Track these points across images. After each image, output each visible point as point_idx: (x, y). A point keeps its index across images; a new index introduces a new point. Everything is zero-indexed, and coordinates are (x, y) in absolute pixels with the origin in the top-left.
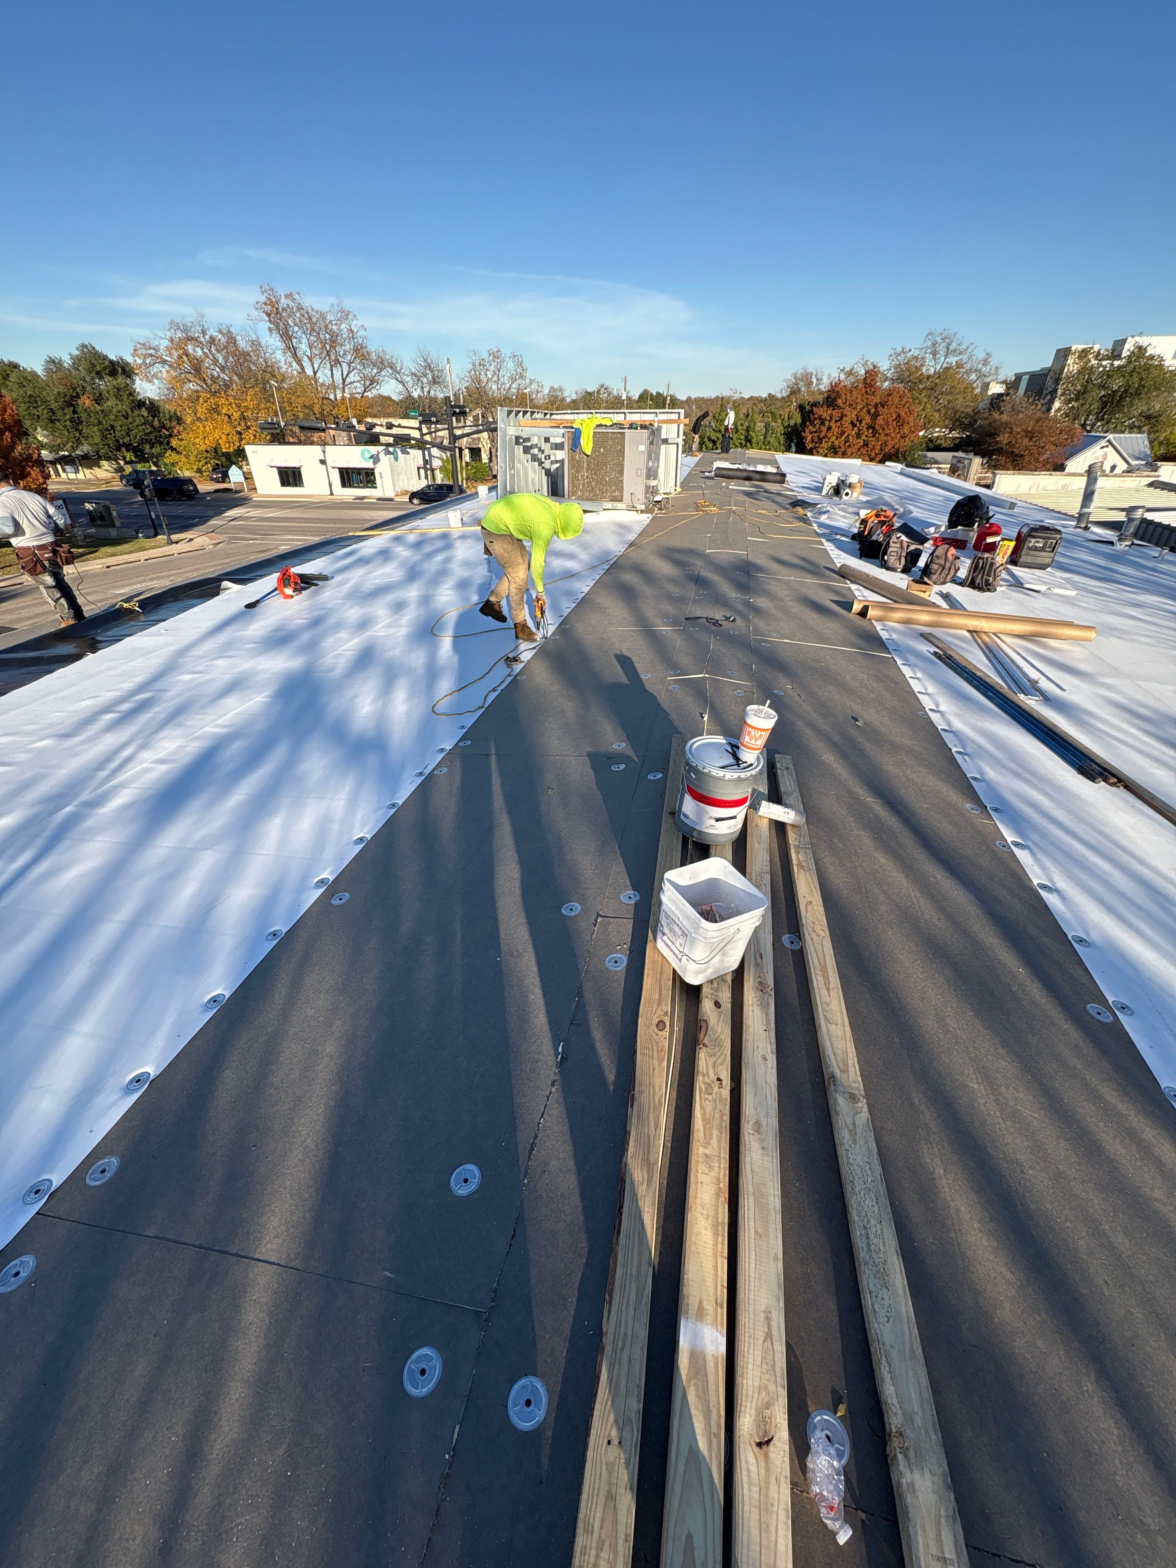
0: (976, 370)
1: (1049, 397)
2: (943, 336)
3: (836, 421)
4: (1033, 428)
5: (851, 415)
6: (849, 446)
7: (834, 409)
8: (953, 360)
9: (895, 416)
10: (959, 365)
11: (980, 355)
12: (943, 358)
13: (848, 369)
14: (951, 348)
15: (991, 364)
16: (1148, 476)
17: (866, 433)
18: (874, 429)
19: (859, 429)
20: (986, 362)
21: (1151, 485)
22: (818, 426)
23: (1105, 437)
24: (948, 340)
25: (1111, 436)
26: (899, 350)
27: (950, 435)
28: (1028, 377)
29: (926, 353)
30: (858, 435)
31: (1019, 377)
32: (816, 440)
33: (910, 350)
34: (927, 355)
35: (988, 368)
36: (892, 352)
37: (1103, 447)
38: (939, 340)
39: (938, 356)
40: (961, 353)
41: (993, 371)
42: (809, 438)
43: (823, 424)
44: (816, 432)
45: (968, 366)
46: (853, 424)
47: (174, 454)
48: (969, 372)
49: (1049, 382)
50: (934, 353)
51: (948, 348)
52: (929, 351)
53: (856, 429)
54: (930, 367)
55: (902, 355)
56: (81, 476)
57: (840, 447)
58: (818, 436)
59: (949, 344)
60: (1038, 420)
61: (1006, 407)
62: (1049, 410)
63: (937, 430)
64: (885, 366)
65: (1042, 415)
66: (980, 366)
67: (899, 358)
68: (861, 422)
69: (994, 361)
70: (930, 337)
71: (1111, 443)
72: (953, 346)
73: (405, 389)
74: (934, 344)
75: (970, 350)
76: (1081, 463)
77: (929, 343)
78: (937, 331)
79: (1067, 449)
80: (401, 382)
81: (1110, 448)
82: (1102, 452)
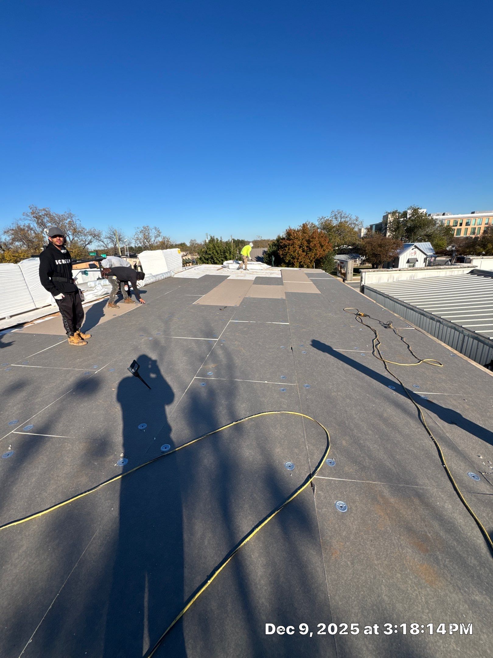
0: (354, 224)
1: (384, 231)
3: (292, 246)
4: (381, 243)
5: (298, 243)
7: (289, 241)
8: (343, 220)
9: (318, 242)
10: (346, 222)
11: (354, 218)
12: (339, 220)
14: (342, 216)
16: (468, 267)
18: (310, 248)
20: (357, 220)
21: (472, 272)
22: (283, 248)
23: (414, 244)
24: (340, 214)
25: (416, 244)
26: (321, 217)
27: (347, 248)
28: (375, 226)
29: (332, 218)
30: (304, 251)
31: (371, 226)
32: (284, 254)
33: (325, 217)
34: (334, 219)
35: (358, 222)
36: (318, 218)
37: (413, 249)
38: (337, 213)
40: (346, 217)
42: (281, 253)
43: (286, 247)
45: (350, 222)
48: (351, 224)
49: (383, 225)
50: (336, 218)
52: (334, 218)
54: (335, 223)
55: (323, 219)
58: (285, 252)
59: (341, 215)
60: (382, 240)
62: (385, 235)
63: (342, 246)
64: (316, 223)
65: (383, 237)
66: (355, 222)
68: (303, 245)
69: (360, 219)
71: (416, 247)
72: (343, 215)
73: (104, 245)
74: (335, 215)
75: (349, 216)
76: (405, 256)
77: (333, 215)
78: (336, 210)
79: (398, 251)
80: (103, 242)
81: (416, 249)
82: (413, 251)
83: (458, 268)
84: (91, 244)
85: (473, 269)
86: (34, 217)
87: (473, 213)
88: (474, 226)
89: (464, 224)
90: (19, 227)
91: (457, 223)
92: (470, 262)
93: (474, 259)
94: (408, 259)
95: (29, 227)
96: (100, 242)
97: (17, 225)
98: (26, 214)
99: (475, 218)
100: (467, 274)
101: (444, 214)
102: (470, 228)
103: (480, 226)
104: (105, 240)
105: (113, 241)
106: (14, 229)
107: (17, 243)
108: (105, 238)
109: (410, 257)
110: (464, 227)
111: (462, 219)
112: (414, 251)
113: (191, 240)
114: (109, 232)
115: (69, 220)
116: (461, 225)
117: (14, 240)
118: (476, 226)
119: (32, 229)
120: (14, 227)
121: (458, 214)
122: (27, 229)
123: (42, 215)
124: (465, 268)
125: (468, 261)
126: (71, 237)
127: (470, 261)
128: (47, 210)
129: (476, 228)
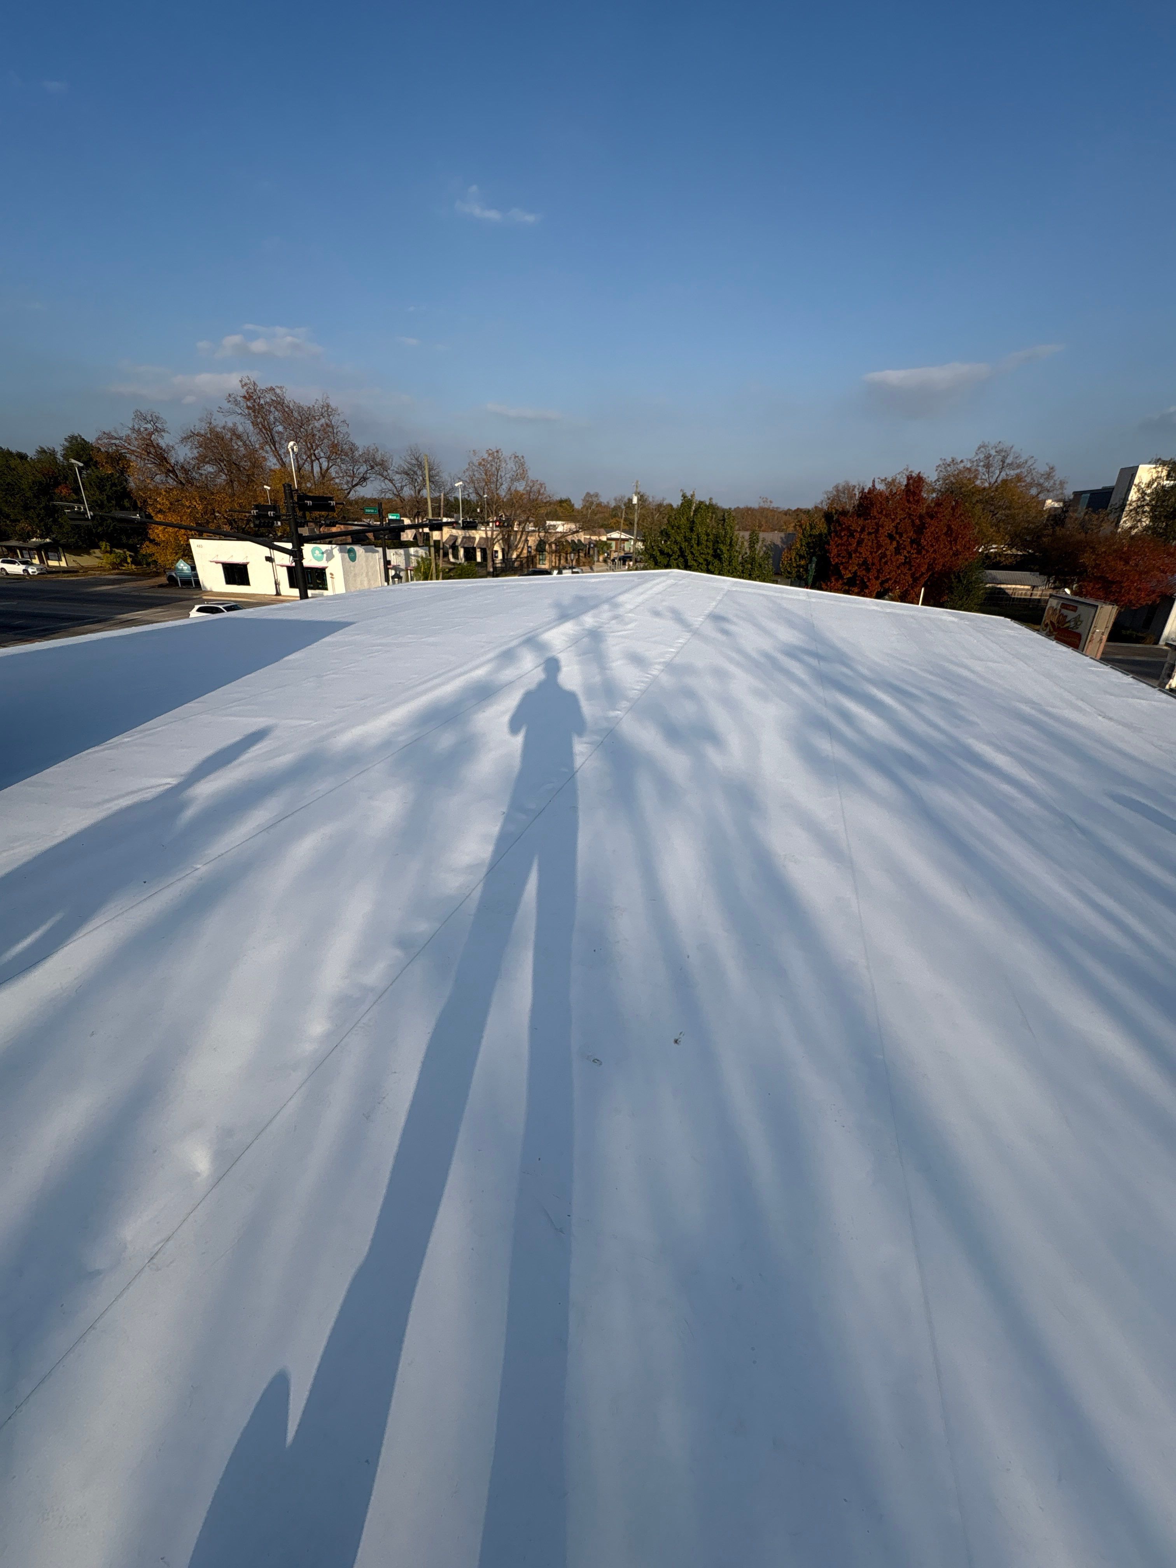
2: (998, 449)
3: (869, 534)
5: (889, 527)
6: (886, 563)
7: (865, 519)
8: (1010, 473)
9: (945, 530)
10: (1019, 478)
11: (1045, 467)
12: (997, 472)
13: (890, 480)
15: (1055, 478)
17: (908, 548)
18: (919, 544)
19: (898, 542)
20: (1048, 477)
22: (845, 538)
26: (949, 460)
27: (1009, 552)
29: (978, 466)
30: (898, 551)
32: (844, 554)
34: (980, 468)
35: (1052, 481)
36: (941, 463)
38: (993, 452)
39: (992, 469)
40: (1019, 467)
41: (1058, 486)
42: (835, 551)
43: (852, 536)
44: (842, 545)
45: (1028, 480)
46: (891, 537)
47: (151, 545)
48: (1031, 485)
51: (1003, 462)
52: (982, 464)
53: (895, 543)
54: (985, 480)
55: (952, 466)
56: (63, 564)
57: (873, 564)
58: (846, 550)
59: (1005, 458)
61: (1069, 524)
63: (994, 546)
64: (931, 475)
66: (1041, 481)
67: (949, 469)
68: (901, 535)
69: (1059, 476)
70: (982, 449)
72: (1009, 459)
73: (394, 488)
74: (988, 457)
75: (1029, 463)
77: (981, 456)
78: (992, 444)
80: (391, 481)
84: (364, 484)
86: (248, 408)
90: (212, 430)
95: (233, 431)
96: (387, 481)
97: (208, 425)
98: (234, 398)
104: (397, 477)
105: (413, 481)
106: (203, 432)
107: (209, 468)
108: (397, 473)
113: (588, 494)
114: (408, 458)
115: (323, 421)
117: (202, 460)
119: (239, 437)
120: (201, 427)
122: (229, 436)
123: (266, 403)
126: (325, 465)
128: (278, 391)
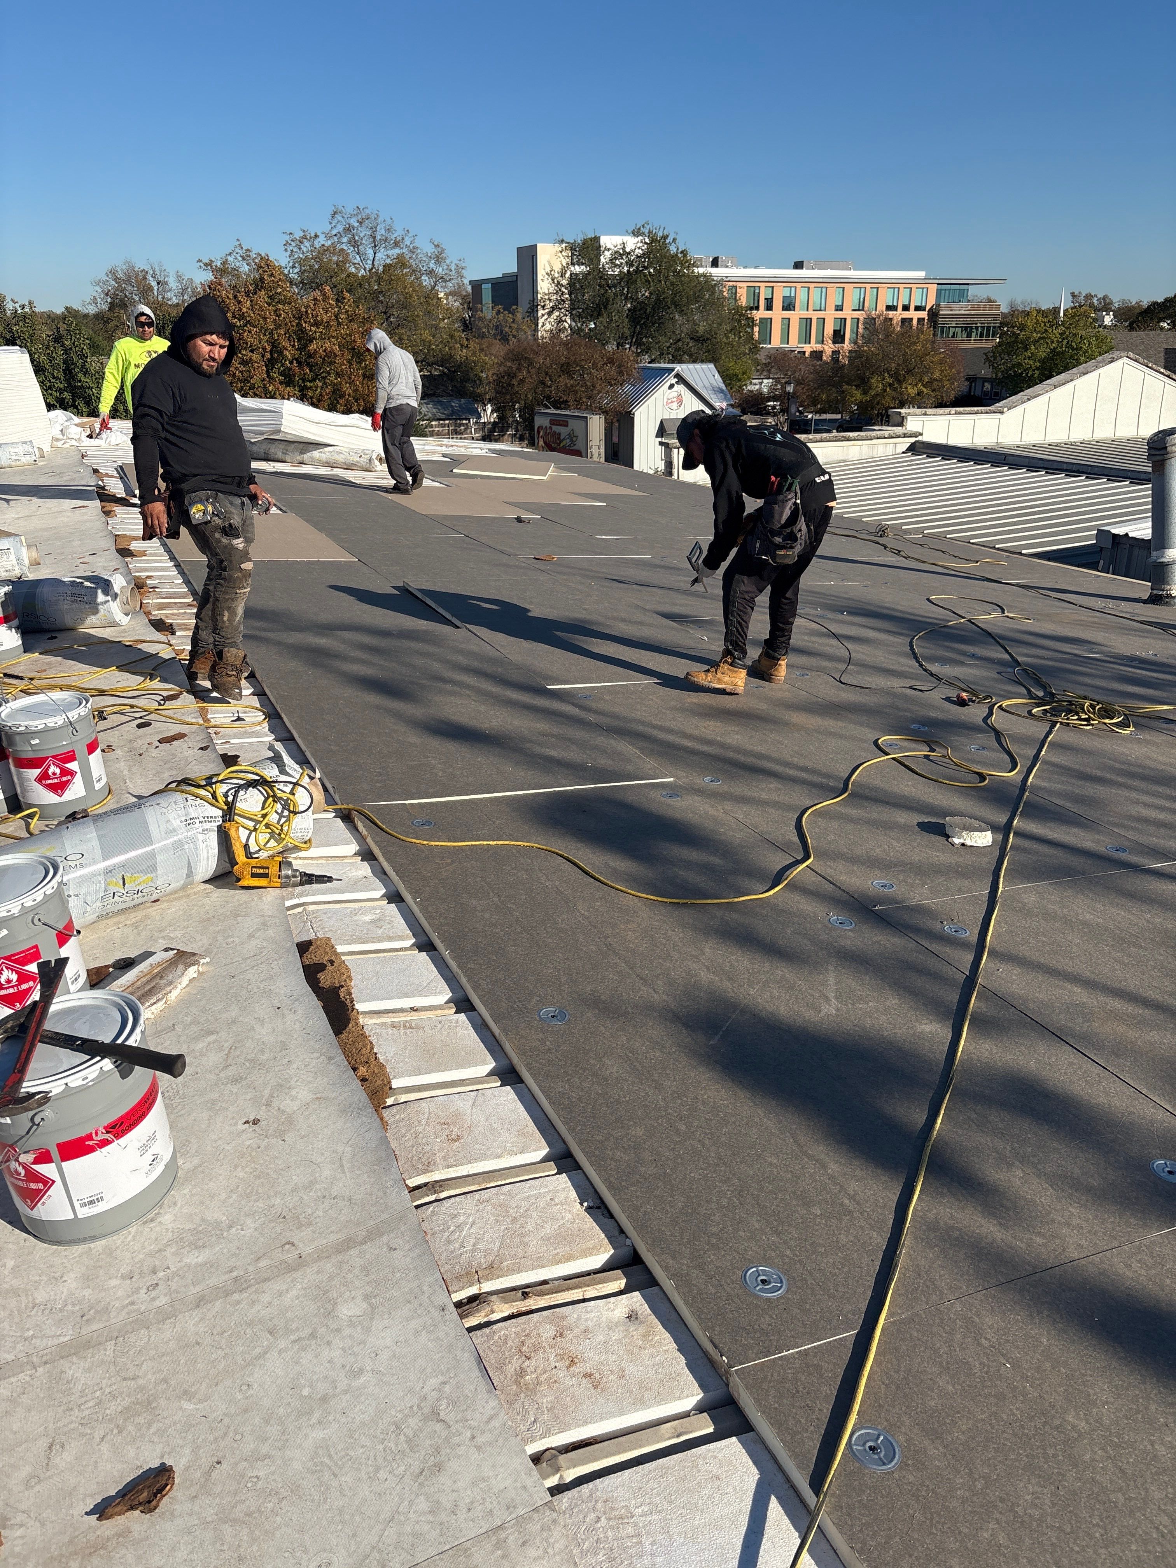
2: (360, 217)
10: (400, 263)
12: (371, 252)
14: (377, 236)
15: (448, 261)
16: (903, 436)
20: (436, 257)
21: (913, 449)
23: (673, 369)
25: (678, 368)
26: (298, 235)
28: (488, 286)
29: (341, 243)
33: (313, 236)
34: (347, 248)
35: (445, 266)
37: (671, 386)
38: (354, 222)
39: (363, 249)
45: (413, 265)
48: (417, 272)
50: (356, 245)
51: (373, 237)
52: (344, 240)
55: (307, 244)
59: (372, 230)
66: (432, 266)
67: (302, 248)
69: (452, 258)
70: (339, 217)
71: (681, 379)
72: (381, 232)
74: (348, 229)
75: (409, 240)
76: (652, 409)
77: (340, 228)
78: (350, 210)
79: (627, 387)
81: (680, 388)
82: (673, 393)
83: (885, 438)
85: (913, 440)
87: (798, 265)
88: (805, 314)
89: (778, 304)
91: (756, 296)
92: (901, 424)
93: (909, 414)
94: (661, 421)
99: (807, 282)
100: (903, 453)
101: (715, 263)
102: (795, 316)
103: (821, 314)
109: (666, 417)
110: (777, 314)
111: (772, 283)
112: (675, 394)
116: (769, 307)
118: (810, 314)
121: (756, 267)
124: (899, 437)
125: (897, 419)
127: (900, 420)
129: (811, 319)
